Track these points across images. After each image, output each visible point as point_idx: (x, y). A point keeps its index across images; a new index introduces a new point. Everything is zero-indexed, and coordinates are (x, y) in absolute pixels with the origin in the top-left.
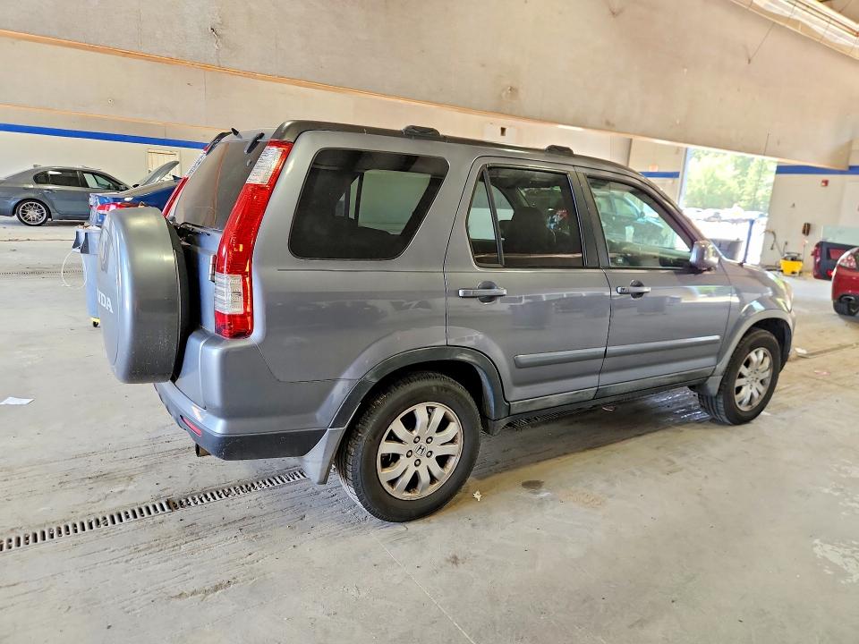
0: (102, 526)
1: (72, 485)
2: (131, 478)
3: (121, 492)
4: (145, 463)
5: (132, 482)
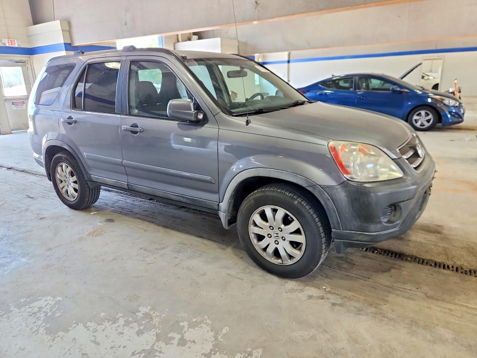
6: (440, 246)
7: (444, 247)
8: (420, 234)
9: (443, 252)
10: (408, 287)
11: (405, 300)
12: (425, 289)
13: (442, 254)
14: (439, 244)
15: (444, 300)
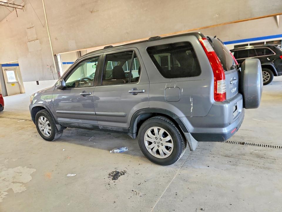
0: (263, 145)
1: (271, 158)
2: (251, 154)
3: (256, 150)
4: (244, 156)
5: (251, 152)
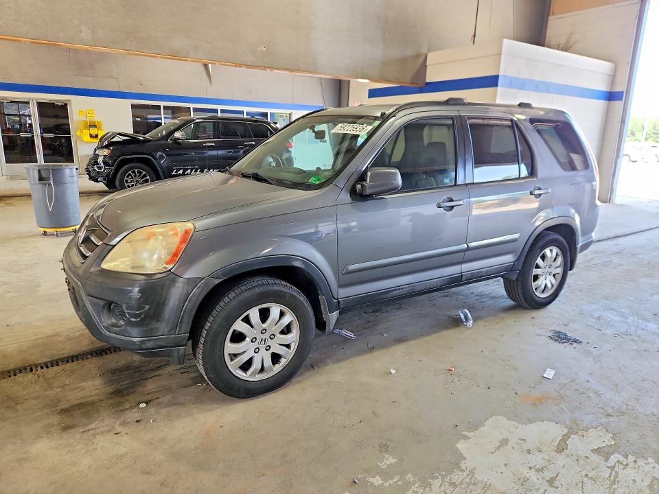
6: (58, 387)
7: (52, 388)
8: (94, 392)
9: (51, 381)
10: (78, 334)
11: (74, 326)
12: (61, 339)
13: (52, 378)
14: (59, 390)
15: (42, 338)
